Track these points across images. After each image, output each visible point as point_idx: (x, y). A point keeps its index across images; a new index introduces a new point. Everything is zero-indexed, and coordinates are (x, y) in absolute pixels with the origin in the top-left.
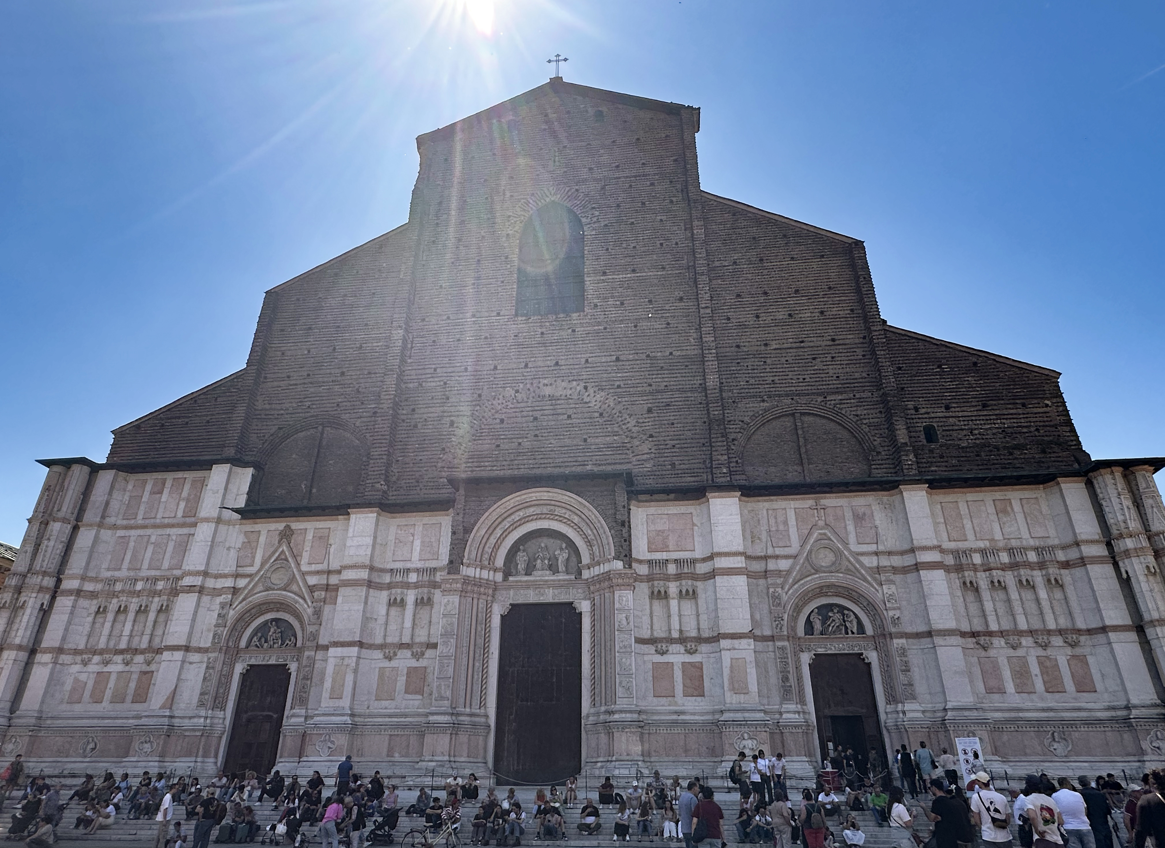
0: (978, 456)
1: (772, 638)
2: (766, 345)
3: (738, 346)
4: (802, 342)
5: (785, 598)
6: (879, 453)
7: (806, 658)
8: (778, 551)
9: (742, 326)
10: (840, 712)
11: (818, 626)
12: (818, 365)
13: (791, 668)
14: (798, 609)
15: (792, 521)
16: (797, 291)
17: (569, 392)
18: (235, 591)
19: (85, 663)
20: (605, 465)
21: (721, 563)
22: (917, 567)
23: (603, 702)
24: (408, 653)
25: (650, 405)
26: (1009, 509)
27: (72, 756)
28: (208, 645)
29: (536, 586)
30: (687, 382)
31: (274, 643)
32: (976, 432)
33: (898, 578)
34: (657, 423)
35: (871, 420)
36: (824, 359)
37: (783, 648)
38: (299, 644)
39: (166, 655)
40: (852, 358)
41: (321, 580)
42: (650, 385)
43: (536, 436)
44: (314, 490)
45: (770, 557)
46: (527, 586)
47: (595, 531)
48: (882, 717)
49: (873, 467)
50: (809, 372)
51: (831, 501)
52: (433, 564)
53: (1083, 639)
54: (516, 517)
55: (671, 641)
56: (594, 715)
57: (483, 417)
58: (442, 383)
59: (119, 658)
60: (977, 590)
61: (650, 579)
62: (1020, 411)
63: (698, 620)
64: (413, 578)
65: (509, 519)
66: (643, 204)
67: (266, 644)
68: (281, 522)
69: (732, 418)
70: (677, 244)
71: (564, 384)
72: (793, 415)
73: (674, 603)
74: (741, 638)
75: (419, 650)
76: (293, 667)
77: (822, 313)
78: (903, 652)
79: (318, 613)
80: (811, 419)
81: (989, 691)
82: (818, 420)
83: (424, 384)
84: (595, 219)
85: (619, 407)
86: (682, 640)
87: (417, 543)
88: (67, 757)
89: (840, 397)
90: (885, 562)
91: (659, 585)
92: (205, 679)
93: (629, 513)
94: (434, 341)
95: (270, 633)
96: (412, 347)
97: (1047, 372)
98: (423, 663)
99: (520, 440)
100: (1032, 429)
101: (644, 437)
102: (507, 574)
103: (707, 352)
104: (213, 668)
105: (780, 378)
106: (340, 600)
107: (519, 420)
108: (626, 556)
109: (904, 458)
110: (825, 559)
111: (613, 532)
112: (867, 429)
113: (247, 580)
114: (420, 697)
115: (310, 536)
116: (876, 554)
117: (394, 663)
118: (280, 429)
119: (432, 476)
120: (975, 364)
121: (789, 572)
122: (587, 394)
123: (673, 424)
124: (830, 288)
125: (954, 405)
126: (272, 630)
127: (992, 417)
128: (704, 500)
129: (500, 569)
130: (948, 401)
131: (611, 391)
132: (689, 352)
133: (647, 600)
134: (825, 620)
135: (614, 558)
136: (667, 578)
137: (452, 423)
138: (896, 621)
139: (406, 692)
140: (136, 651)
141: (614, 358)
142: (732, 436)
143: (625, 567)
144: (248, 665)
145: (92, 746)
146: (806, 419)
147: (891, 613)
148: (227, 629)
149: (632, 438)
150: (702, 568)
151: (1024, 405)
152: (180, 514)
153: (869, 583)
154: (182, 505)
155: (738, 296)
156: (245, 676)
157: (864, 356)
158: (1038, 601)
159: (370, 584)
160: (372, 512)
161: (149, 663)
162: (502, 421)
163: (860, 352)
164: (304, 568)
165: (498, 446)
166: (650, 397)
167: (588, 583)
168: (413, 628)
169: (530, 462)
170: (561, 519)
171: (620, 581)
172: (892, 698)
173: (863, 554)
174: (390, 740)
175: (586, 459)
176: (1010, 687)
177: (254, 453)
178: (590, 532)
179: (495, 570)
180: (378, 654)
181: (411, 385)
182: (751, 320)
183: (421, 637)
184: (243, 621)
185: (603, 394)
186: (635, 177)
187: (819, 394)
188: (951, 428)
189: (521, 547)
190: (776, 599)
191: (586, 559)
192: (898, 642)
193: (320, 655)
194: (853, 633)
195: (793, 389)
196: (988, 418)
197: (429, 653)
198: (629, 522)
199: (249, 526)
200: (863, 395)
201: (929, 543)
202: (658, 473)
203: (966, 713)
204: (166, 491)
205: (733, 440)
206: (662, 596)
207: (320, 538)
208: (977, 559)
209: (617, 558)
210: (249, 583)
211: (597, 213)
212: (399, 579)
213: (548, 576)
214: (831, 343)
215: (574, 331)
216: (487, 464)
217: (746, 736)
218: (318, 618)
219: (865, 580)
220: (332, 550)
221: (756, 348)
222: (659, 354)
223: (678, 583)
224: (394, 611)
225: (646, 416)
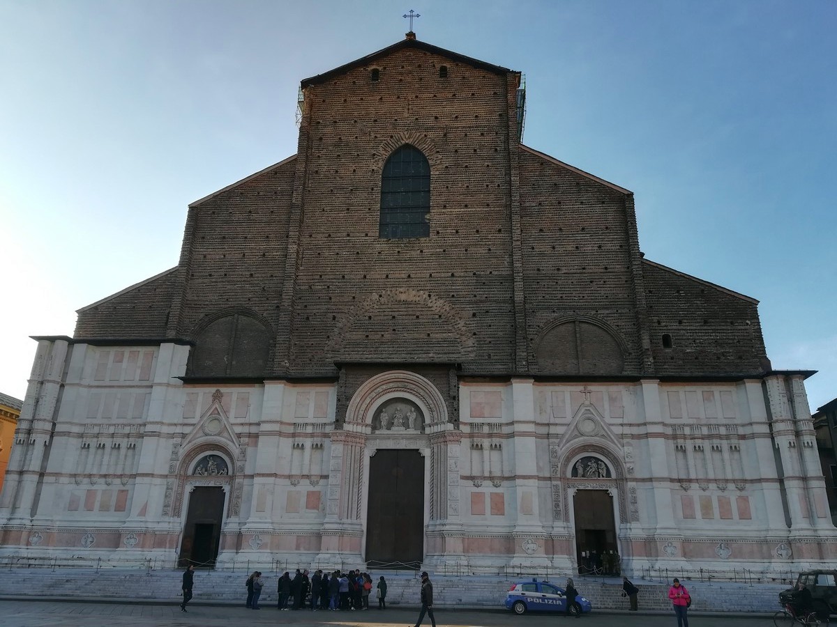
0: (696, 358)
1: (550, 479)
2: (558, 269)
3: (539, 270)
4: (584, 269)
5: (560, 452)
6: (630, 354)
7: (571, 492)
8: (557, 421)
9: (542, 254)
10: (591, 527)
11: (580, 471)
12: (594, 287)
13: (561, 499)
14: (568, 459)
15: (568, 401)
16: (583, 229)
17: (418, 299)
18: (184, 436)
19: (77, 483)
20: (442, 354)
21: (518, 428)
22: (647, 435)
23: (439, 517)
24: (307, 481)
25: (475, 311)
26: (712, 398)
27: (77, 546)
28: (166, 473)
29: (394, 437)
30: (501, 296)
31: (213, 472)
32: (698, 341)
33: (634, 442)
34: (479, 325)
35: (627, 330)
36: (599, 283)
37: (556, 486)
38: (230, 473)
39: (138, 480)
40: (618, 283)
41: (246, 430)
42: (475, 296)
43: (394, 330)
44: (234, 363)
45: (552, 424)
46: (388, 438)
47: (435, 402)
48: (618, 531)
49: (626, 364)
50: (587, 292)
51: (595, 388)
52: (324, 421)
53: (748, 485)
54: (380, 390)
55: (485, 478)
56: (432, 525)
57: (357, 314)
58: (326, 287)
59: (103, 480)
60: (684, 451)
61: (471, 436)
62: (729, 328)
63: (502, 465)
64: (309, 430)
65: (375, 391)
66: (475, 151)
67: (206, 473)
68: (213, 387)
69: (531, 324)
70: (499, 186)
71: (414, 292)
72: (574, 322)
73: (486, 453)
74: (529, 478)
75: (315, 480)
76: (227, 489)
77: (600, 247)
78: (633, 491)
79: (243, 453)
80: (586, 325)
81: (685, 517)
82: (591, 327)
83: (312, 286)
84: (438, 162)
85: (453, 312)
86: (491, 478)
87: (312, 405)
88: (74, 546)
89: (607, 312)
90: (627, 430)
91: (477, 440)
92: (166, 496)
93: (458, 390)
94: (319, 254)
95: (209, 465)
96: (303, 258)
97: (750, 300)
98: (317, 489)
99: (383, 333)
100: (735, 341)
101: (470, 335)
102: (374, 428)
103: (516, 274)
104: (172, 489)
105: (567, 295)
106: (260, 444)
107: (382, 318)
108: (456, 420)
109: (646, 360)
110: (588, 427)
111: (447, 403)
112: (624, 337)
113: (191, 428)
114: (317, 511)
115: (234, 397)
116: (622, 425)
117: (298, 488)
118: (206, 315)
119: (320, 357)
120: (703, 291)
121: (563, 435)
122: (430, 301)
123: (490, 326)
124: (607, 228)
125: (685, 321)
126: (210, 463)
127: (709, 331)
128: (509, 383)
129: (369, 425)
130: (681, 318)
131: (448, 299)
132: (504, 273)
133: (469, 450)
134: (585, 467)
135: (448, 422)
136: (483, 436)
137: (334, 318)
138: (631, 470)
139: (307, 508)
140: (115, 476)
141: (450, 274)
142: (530, 337)
143: (454, 428)
144: (195, 487)
145: (90, 539)
146: (584, 326)
147: (628, 465)
148: (179, 462)
149: (461, 335)
150: (506, 430)
151: (732, 323)
152: (137, 378)
153: (616, 445)
154: (139, 371)
155: (541, 230)
156: (192, 494)
157: (626, 281)
158: (723, 460)
159: (280, 434)
160: (280, 383)
161: (124, 484)
162: (370, 318)
163: (624, 278)
164: (232, 420)
165: (367, 336)
166: (475, 306)
167: (430, 438)
168: (310, 465)
169: (390, 349)
170: (411, 391)
171: (451, 438)
172: (624, 520)
173: (612, 425)
174: (297, 540)
175: (429, 349)
176: (698, 514)
177: (188, 333)
178: (431, 402)
179: (367, 425)
180: (287, 482)
181: (302, 287)
182: (548, 250)
183: (316, 471)
184: (189, 456)
185: (442, 301)
186: (470, 127)
187: (592, 309)
188: (681, 338)
189: (384, 410)
190: (553, 453)
191: (428, 421)
192: (631, 484)
193: (246, 481)
194: (603, 477)
195: (575, 304)
196: (707, 331)
197: (322, 482)
198: (458, 397)
199: (191, 389)
200: (623, 311)
201: (656, 421)
202: (478, 361)
203: (669, 531)
204: (125, 360)
205: (531, 339)
206: (479, 448)
207: (243, 399)
208: (687, 431)
209: (450, 421)
210: (193, 429)
211: (440, 157)
212: (299, 430)
213: (402, 431)
214: (605, 271)
215: (421, 251)
216: (359, 349)
217: (530, 541)
218: (244, 457)
219: (614, 442)
220: (251, 408)
221: (551, 272)
222: (482, 273)
223: (490, 439)
224: (297, 452)
225: (471, 319)
